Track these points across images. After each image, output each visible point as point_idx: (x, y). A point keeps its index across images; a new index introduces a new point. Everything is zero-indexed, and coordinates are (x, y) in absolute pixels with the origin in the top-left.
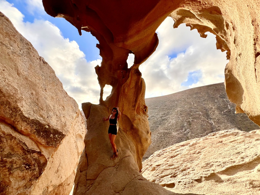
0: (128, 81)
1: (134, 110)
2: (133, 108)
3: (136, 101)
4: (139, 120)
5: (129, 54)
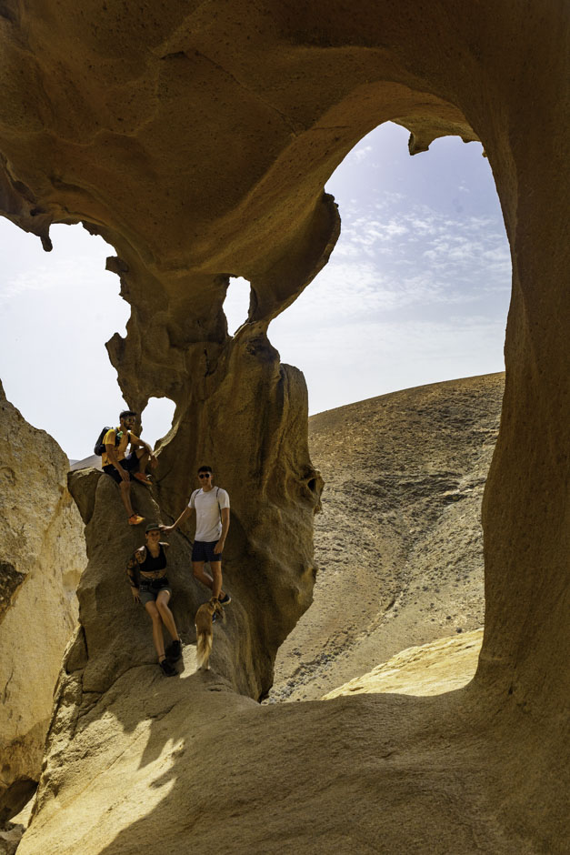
0: (225, 388)
1: (260, 486)
2: (254, 481)
3: (263, 455)
4: (275, 522)
5: (230, 278)
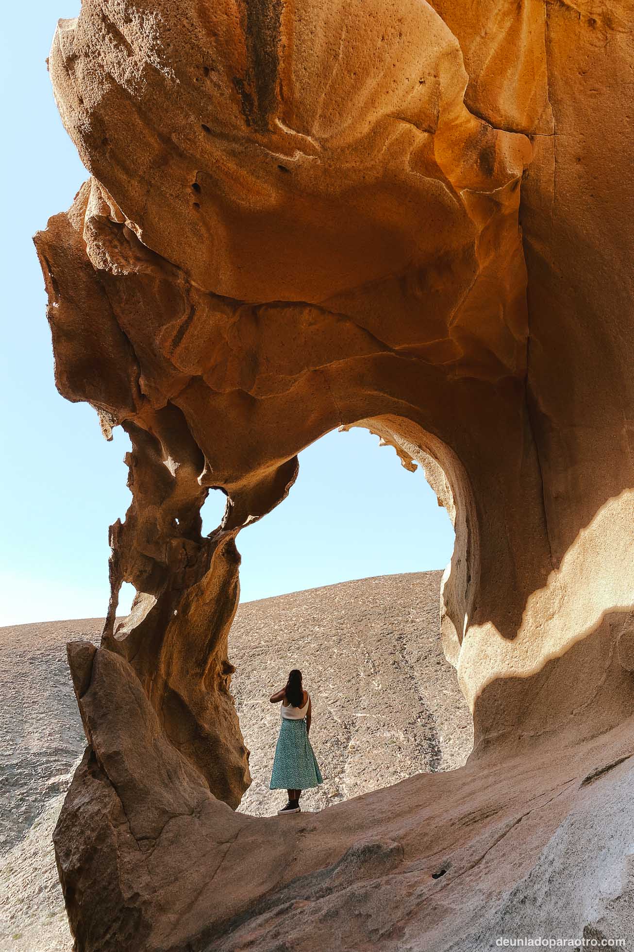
0: (204, 580)
1: (201, 675)
3: (211, 645)
4: (216, 708)
5: (211, 490)
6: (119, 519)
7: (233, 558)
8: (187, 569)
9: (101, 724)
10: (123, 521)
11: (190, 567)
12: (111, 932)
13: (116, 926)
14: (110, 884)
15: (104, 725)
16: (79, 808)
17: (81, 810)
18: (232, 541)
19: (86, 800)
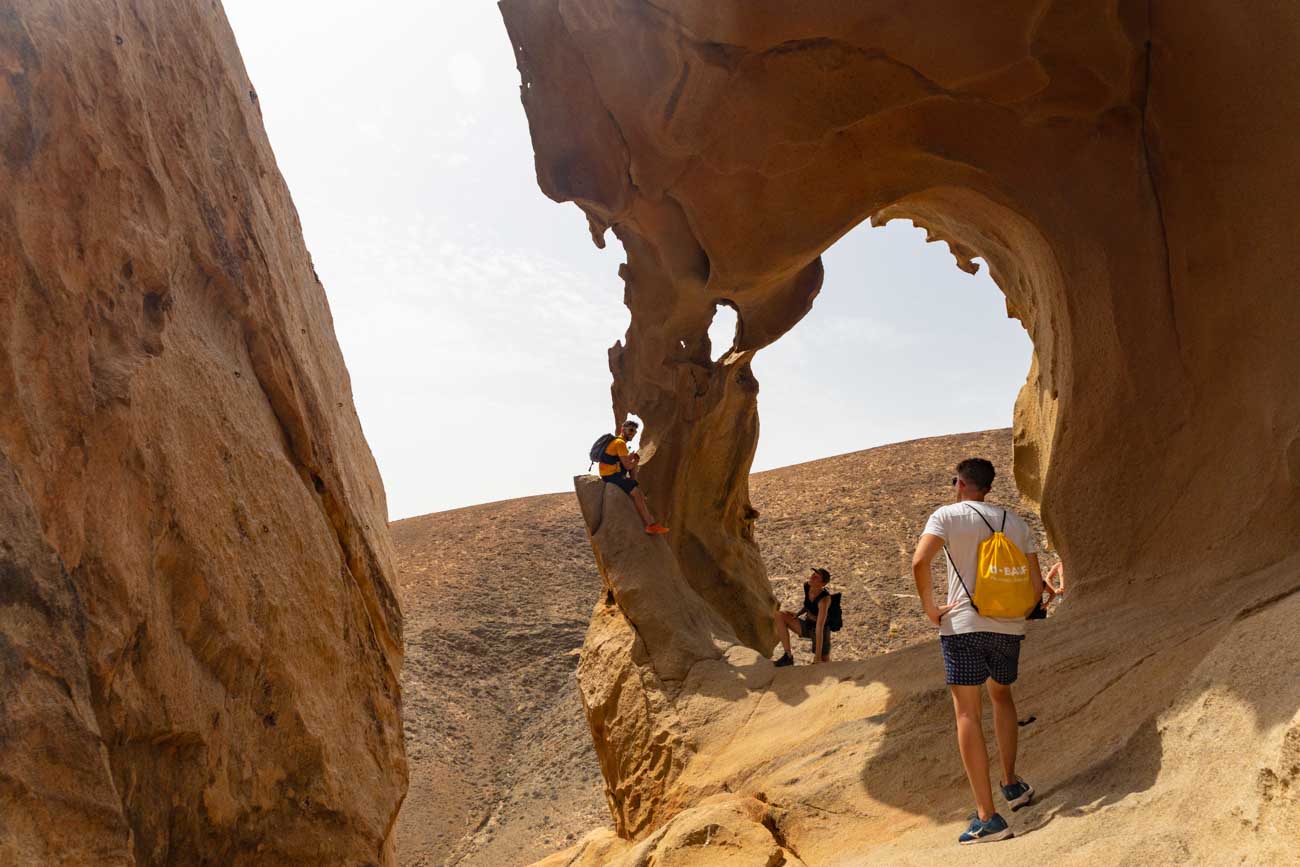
0: (718, 410)
2: (717, 513)
5: (718, 306)
6: (619, 342)
7: (750, 386)
8: (698, 398)
9: (616, 562)
10: (623, 343)
11: (701, 395)
12: (642, 769)
13: (646, 764)
14: (637, 721)
15: (619, 564)
16: (600, 646)
17: (601, 649)
18: (747, 364)
19: (608, 638)
